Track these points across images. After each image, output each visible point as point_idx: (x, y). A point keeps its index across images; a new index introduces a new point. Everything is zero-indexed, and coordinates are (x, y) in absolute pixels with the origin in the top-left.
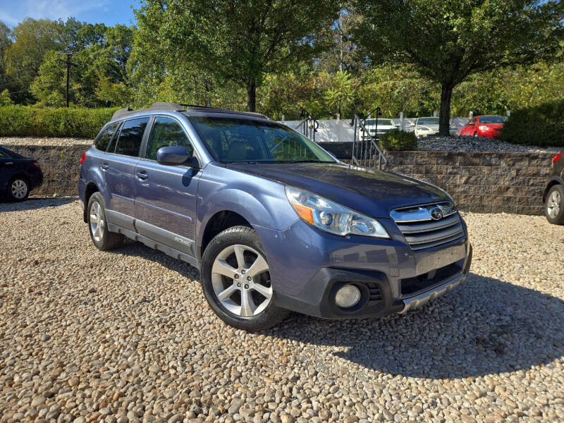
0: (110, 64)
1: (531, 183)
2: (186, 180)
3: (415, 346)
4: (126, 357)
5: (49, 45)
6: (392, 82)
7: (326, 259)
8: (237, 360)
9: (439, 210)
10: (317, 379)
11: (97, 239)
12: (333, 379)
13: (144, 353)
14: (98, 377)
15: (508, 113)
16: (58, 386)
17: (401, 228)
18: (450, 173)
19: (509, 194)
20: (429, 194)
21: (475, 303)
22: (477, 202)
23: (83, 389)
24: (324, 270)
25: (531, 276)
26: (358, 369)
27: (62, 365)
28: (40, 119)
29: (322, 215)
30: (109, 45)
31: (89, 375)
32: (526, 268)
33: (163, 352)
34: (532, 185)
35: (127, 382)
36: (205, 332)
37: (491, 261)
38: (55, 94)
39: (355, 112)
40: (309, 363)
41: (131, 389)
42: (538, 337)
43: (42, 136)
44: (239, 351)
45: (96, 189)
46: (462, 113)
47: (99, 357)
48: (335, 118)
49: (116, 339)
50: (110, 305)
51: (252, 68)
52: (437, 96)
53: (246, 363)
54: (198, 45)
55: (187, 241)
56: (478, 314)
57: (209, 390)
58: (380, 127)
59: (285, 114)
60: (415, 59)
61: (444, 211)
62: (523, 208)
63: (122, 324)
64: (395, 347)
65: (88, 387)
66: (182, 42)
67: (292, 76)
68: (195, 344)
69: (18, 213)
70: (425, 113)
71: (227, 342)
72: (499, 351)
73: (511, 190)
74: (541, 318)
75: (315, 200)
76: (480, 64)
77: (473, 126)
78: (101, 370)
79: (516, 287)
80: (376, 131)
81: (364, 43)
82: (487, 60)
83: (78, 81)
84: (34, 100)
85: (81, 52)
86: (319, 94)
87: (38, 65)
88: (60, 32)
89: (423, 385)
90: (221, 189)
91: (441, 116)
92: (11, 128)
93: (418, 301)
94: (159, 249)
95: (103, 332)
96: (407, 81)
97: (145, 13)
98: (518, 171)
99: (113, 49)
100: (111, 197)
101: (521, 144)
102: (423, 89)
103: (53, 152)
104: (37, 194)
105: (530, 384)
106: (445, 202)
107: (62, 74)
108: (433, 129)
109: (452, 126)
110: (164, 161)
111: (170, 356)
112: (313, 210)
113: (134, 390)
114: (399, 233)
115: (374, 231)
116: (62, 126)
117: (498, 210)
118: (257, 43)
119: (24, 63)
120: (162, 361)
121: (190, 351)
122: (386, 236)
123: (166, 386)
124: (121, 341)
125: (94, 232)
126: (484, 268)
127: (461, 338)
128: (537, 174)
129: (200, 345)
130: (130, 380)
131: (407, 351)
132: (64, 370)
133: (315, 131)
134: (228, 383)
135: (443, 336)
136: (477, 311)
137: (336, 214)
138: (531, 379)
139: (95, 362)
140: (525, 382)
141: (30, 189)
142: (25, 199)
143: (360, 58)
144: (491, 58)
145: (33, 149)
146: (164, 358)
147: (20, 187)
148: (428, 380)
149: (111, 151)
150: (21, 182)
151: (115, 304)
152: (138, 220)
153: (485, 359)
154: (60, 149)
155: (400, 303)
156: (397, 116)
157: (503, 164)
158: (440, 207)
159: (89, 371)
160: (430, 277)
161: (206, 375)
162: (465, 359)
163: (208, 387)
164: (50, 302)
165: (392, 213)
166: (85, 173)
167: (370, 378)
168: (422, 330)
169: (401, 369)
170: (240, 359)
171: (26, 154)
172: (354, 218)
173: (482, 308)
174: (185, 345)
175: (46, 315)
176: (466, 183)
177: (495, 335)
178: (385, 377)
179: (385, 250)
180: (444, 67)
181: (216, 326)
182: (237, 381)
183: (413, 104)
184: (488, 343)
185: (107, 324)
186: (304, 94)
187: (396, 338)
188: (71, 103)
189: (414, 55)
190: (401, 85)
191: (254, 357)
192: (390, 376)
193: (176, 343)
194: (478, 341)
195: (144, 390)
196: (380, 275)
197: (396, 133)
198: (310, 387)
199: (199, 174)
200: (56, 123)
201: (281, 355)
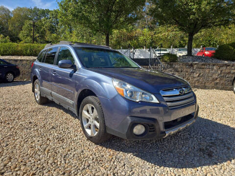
0: (51, 26)
1: (227, 76)
2: (71, 75)
3: (171, 152)
4: (39, 155)
5: (26, 18)
6: (167, 33)
7: (130, 112)
8: (89, 158)
9: (183, 90)
10: (124, 168)
11: (38, 99)
12: (132, 168)
13: (48, 154)
14: (25, 165)
15: (218, 46)
16: (6, 169)
17: (165, 98)
18: (192, 72)
19: (217, 81)
20: (180, 83)
21: (200, 131)
22: (203, 84)
23: (17, 171)
24: (128, 117)
25: (226, 119)
26: (144, 163)
27: (10, 158)
28: (20, 48)
29: (128, 92)
30: (50, 18)
31: (21, 163)
32: (224, 115)
33: (56, 153)
34: (228, 77)
35: (38, 168)
36: (77, 143)
37: (208, 111)
38: (29, 38)
39: (152, 46)
40: (122, 160)
41: (38, 171)
42: (228, 149)
43: (21, 55)
44: (91, 153)
45: (37, 78)
46: (198, 46)
47: (27, 155)
48: (143, 48)
49: (36, 146)
50: (37, 130)
51: (107, 27)
52: (187, 39)
53: (93, 159)
54: (84, 17)
55: (71, 102)
56: (201, 137)
57: (74, 173)
58: (162, 52)
59: (122, 46)
60: (177, 22)
61: (185, 90)
62: (223, 87)
63: (41, 139)
64: (162, 152)
65: (19, 170)
66: (77, 16)
67: (125, 31)
68: (72, 149)
69: (8, 87)
70: (181, 46)
71: (86, 148)
72: (210, 155)
73: (218, 79)
74: (230, 139)
75: (125, 85)
76: (205, 25)
77: (202, 52)
78: (27, 162)
79: (219, 124)
80: (160, 54)
81: (155, 16)
82: (209, 23)
83: (38, 33)
84: (20, 41)
85: (39, 21)
86: (136, 38)
87: (22, 26)
88: (31, 12)
89: (174, 172)
90: (86, 79)
91: (188, 47)
92: (8, 52)
93: (172, 132)
94: (61, 104)
95: (32, 143)
96: (174, 32)
97: (63, 4)
98: (221, 71)
99: (52, 20)
100: (42, 82)
101: (223, 60)
102: (181, 36)
103: (24, 62)
104: (17, 79)
105: (224, 172)
106: (187, 86)
107: (31, 30)
108: (185, 53)
109: (193, 52)
110: (62, 66)
111: (59, 155)
112: (124, 90)
113: (40, 172)
114: (164, 100)
115: (152, 99)
116: (28, 51)
117: (212, 88)
118: (110, 16)
119: (16, 25)
120: (55, 157)
121: (69, 153)
122: (158, 102)
123: (55, 170)
124: (39, 147)
125: (36, 96)
126: (205, 115)
127: (193, 148)
128: (229, 73)
129: (74, 150)
130: (39, 167)
131: (167, 154)
132: (11, 161)
133: (134, 53)
134: (84, 168)
135: (184, 147)
136: (201, 135)
137: (135, 92)
138: (224, 170)
139: (25, 157)
140: (222, 171)
141: (14, 77)
142: (13, 81)
143: (154, 23)
144: (210, 22)
145: (16, 61)
146: (56, 156)
147: (10, 76)
148: (176, 169)
149: (43, 62)
150: (11, 74)
151: (40, 129)
152: (53, 92)
153: (203, 159)
154: (27, 61)
155: (164, 133)
156: (170, 47)
157: (215, 68)
158: (184, 89)
159: (22, 162)
160: (178, 121)
161: (74, 165)
162: (194, 159)
163: (74, 171)
164: (12, 128)
165: (161, 92)
166: (33, 71)
167: (149, 168)
168: (175, 144)
169: (164, 163)
170: (91, 157)
171: (13, 63)
172: (143, 94)
173: (203, 134)
174: (67, 150)
175: (9, 134)
176: (198, 76)
177: (208, 147)
178: (156, 168)
179: (158, 108)
180: (190, 26)
181: (83, 141)
182: (88, 168)
183: (177, 42)
184: (205, 151)
185: (34, 139)
186: (130, 38)
187: (163, 147)
188: (35, 42)
189: (177, 21)
190: (171, 34)
191: (97, 156)
192: (158, 167)
193: (63, 148)
194: (200, 150)
195: (45, 172)
196: (154, 120)
197: (168, 54)
198: (121, 172)
199: (76, 72)
200: (26, 50)
201: (110, 155)
